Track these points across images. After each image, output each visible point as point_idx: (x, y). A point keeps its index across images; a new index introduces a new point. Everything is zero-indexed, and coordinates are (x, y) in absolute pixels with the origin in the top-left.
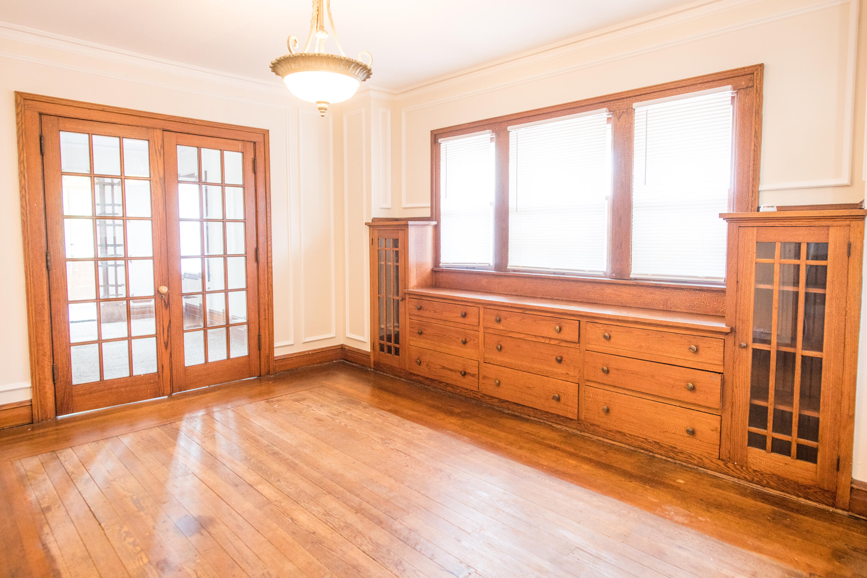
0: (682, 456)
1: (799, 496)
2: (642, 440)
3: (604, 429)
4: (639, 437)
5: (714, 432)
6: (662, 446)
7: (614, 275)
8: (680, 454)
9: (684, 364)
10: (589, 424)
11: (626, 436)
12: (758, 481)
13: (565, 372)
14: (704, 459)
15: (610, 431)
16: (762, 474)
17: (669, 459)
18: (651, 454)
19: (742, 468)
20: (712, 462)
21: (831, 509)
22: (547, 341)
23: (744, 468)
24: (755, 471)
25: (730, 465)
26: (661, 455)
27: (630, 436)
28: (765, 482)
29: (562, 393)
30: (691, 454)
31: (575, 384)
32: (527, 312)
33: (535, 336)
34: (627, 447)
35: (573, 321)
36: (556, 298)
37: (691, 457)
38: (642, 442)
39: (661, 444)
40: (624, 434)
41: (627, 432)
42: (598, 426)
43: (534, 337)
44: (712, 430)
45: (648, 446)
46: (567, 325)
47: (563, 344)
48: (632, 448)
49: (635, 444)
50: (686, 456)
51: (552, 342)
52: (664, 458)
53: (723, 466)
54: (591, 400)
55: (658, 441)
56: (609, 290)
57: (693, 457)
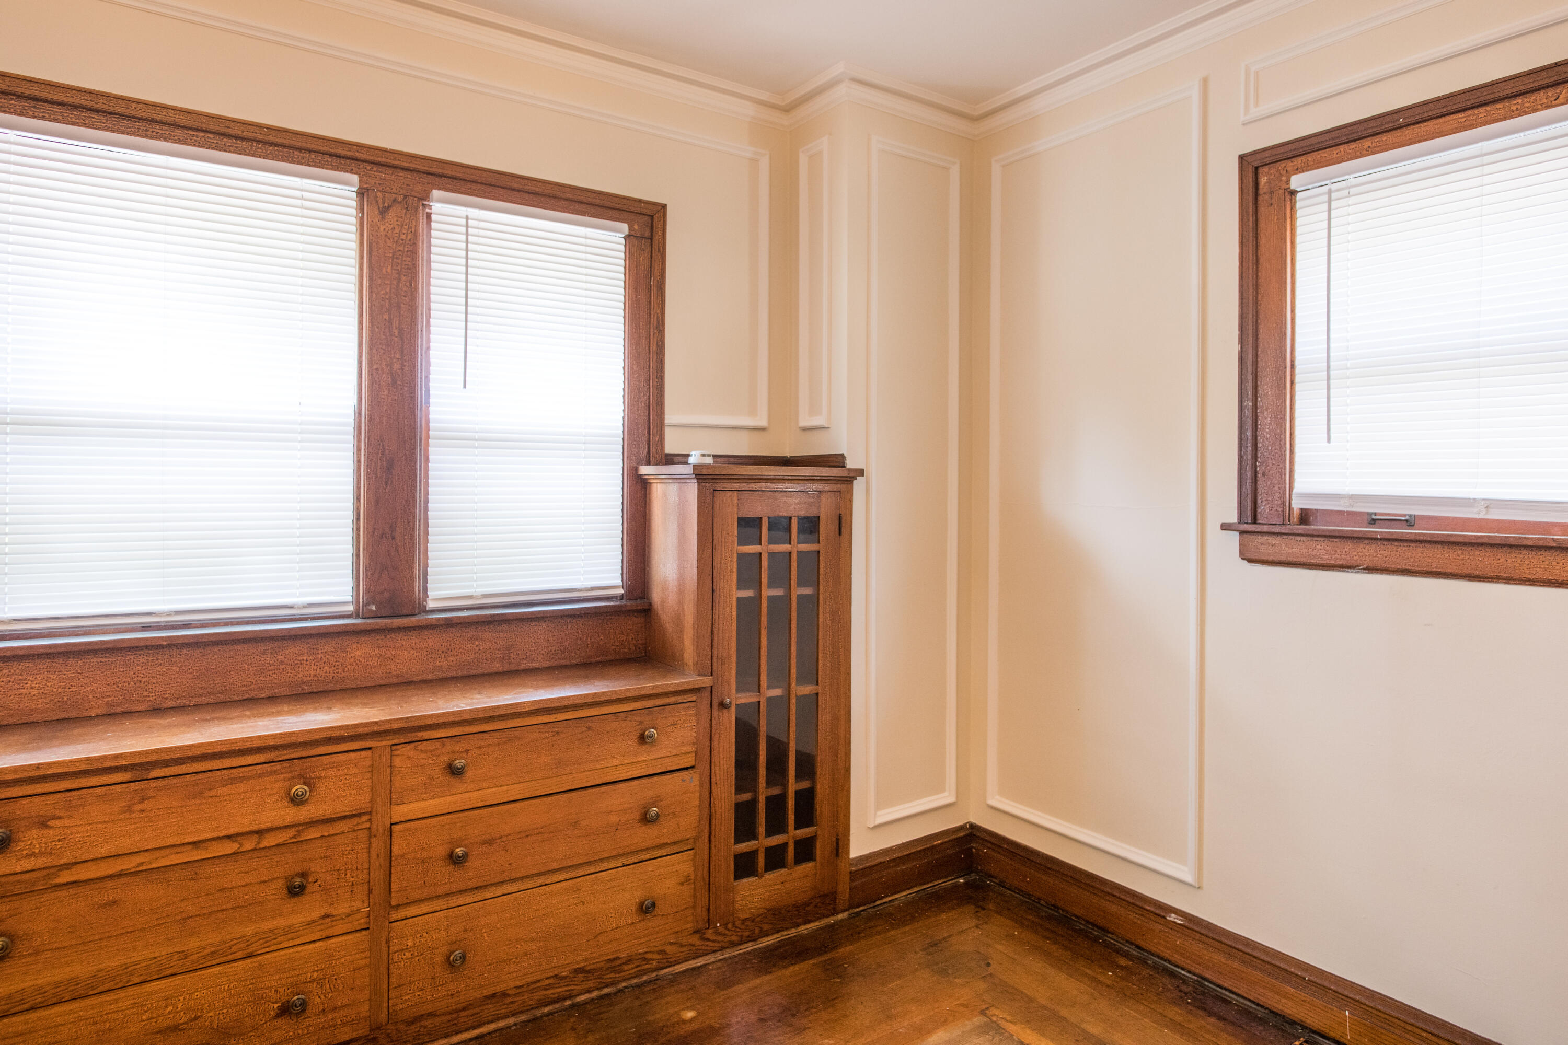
0: (630, 967)
1: (798, 925)
2: (547, 982)
3: (450, 1013)
4: (539, 981)
5: (685, 887)
6: (589, 972)
7: (374, 608)
8: (626, 968)
9: (631, 773)
10: (402, 1027)
11: (509, 995)
12: (749, 937)
13: (317, 914)
14: (669, 949)
15: (464, 1009)
16: (753, 921)
17: (606, 991)
18: (568, 1003)
19: (726, 928)
20: (681, 946)
21: (831, 920)
22: (249, 845)
23: (730, 926)
24: (744, 921)
25: (709, 934)
26: (589, 991)
27: (518, 991)
28: (757, 931)
29: (313, 981)
30: (646, 953)
31: (358, 935)
32: (156, 773)
33: (194, 843)
34: (512, 1021)
35: (352, 755)
36: (171, 704)
37: (645, 959)
38: (545, 989)
39: (588, 968)
40: (504, 995)
41: (512, 985)
42: (431, 1015)
43: (190, 847)
44: (682, 884)
45: (561, 990)
46: (331, 773)
47: (313, 833)
48: (523, 1017)
49: (530, 1003)
50: (637, 963)
51: (270, 840)
52: (595, 994)
53: (698, 942)
54: (408, 955)
55: (582, 965)
56: (360, 651)
57: (649, 956)
